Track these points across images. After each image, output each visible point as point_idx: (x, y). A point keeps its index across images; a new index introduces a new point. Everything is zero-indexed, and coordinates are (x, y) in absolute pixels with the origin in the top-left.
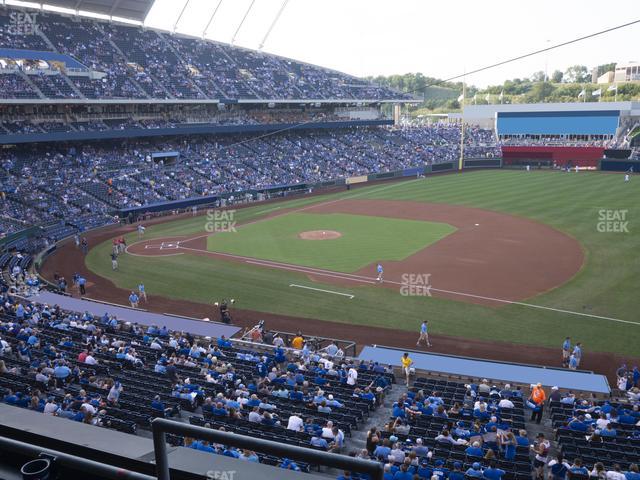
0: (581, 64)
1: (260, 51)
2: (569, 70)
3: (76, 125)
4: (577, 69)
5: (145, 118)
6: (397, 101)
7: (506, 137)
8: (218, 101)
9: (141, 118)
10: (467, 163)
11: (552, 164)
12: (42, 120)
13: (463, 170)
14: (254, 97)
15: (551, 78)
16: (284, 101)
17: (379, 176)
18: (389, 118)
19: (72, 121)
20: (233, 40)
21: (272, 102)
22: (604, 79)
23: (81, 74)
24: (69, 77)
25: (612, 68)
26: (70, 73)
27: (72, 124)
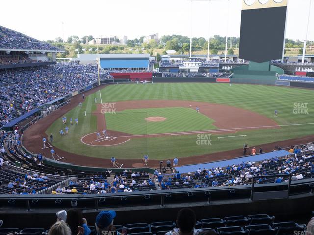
10: (101, 82)
11: (130, 81)
15: (66, 41)
17: (81, 91)
22: (91, 43)
25: (91, 38)
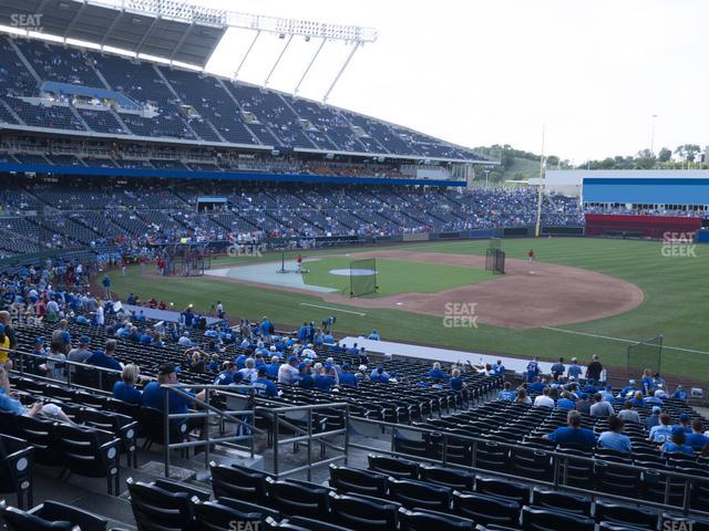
0: (693, 143)
1: (323, 103)
2: (679, 149)
3: (121, 162)
4: (689, 148)
5: (194, 161)
6: (470, 161)
7: (592, 205)
8: (272, 148)
9: (190, 161)
10: (544, 229)
12: (87, 155)
13: (540, 236)
14: (313, 147)
15: (658, 157)
16: (344, 153)
18: (461, 179)
19: (116, 158)
20: (296, 90)
21: (331, 153)
23: (131, 112)
24: (120, 114)
26: (120, 110)
27: (117, 161)
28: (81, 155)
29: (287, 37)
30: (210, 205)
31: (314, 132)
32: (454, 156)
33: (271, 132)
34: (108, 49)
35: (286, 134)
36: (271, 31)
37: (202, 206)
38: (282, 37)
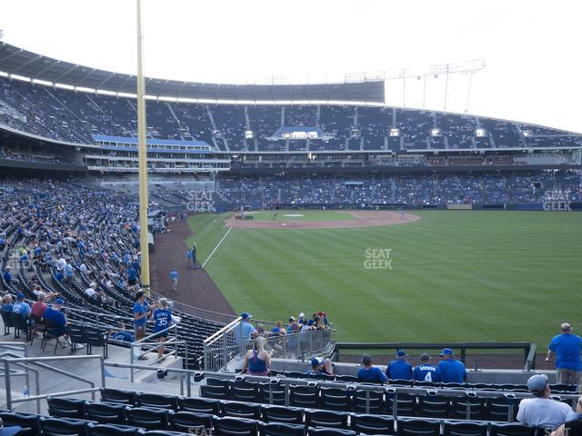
12: (292, 162)
14: (425, 148)
16: (447, 150)
18: (577, 163)
19: (306, 162)
21: (436, 151)
24: (311, 140)
28: (290, 162)
29: (423, 78)
30: (353, 186)
31: (435, 138)
32: (572, 144)
33: (402, 141)
34: (332, 102)
35: (412, 140)
36: (411, 77)
37: (347, 186)
38: (419, 78)
